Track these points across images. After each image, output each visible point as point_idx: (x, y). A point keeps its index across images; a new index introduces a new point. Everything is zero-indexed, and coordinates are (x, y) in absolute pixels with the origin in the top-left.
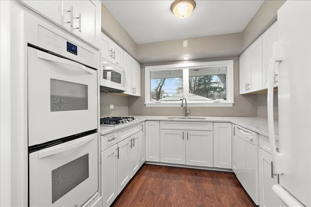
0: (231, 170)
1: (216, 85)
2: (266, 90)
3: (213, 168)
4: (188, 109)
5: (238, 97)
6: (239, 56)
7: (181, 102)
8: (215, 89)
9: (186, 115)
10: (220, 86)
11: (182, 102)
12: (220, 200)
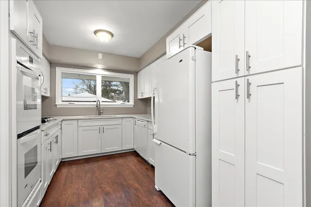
0: (133, 149)
1: (116, 88)
2: (151, 97)
3: (122, 150)
4: (101, 109)
5: (137, 100)
6: (137, 73)
7: (95, 103)
8: (115, 91)
9: (100, 114)
10: (119, 89)
11: (97, 103)
12: (128, 166)
